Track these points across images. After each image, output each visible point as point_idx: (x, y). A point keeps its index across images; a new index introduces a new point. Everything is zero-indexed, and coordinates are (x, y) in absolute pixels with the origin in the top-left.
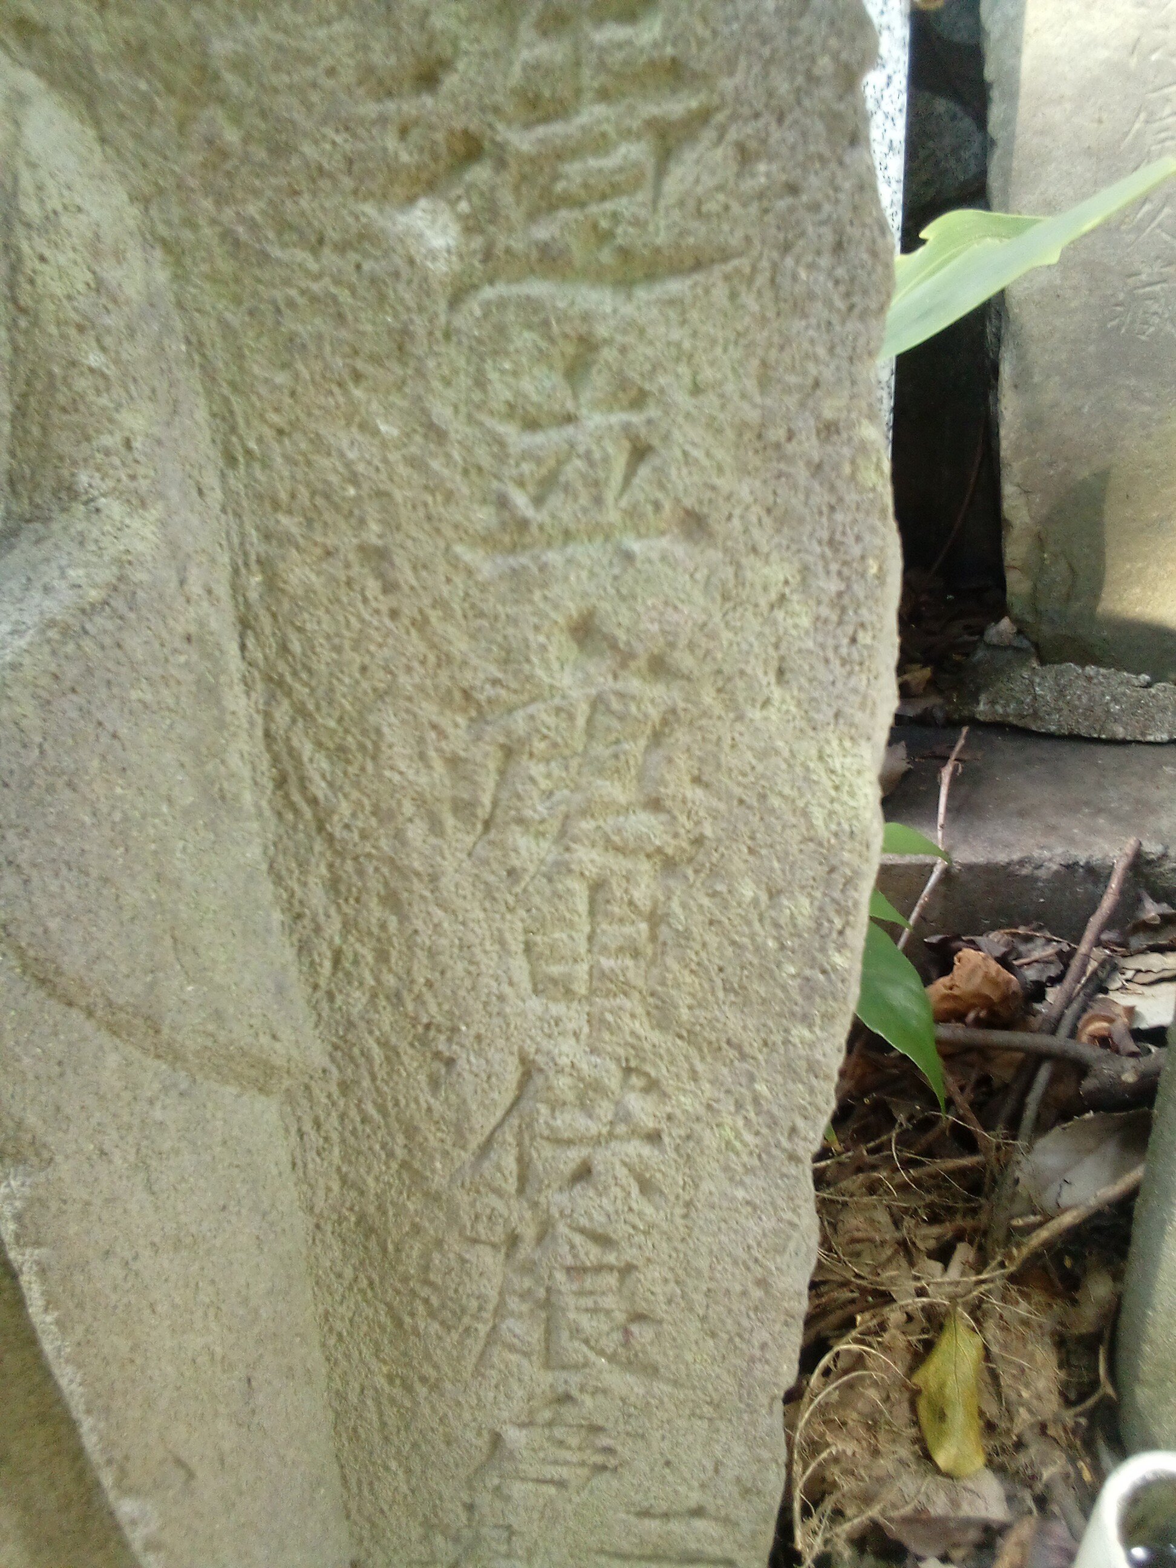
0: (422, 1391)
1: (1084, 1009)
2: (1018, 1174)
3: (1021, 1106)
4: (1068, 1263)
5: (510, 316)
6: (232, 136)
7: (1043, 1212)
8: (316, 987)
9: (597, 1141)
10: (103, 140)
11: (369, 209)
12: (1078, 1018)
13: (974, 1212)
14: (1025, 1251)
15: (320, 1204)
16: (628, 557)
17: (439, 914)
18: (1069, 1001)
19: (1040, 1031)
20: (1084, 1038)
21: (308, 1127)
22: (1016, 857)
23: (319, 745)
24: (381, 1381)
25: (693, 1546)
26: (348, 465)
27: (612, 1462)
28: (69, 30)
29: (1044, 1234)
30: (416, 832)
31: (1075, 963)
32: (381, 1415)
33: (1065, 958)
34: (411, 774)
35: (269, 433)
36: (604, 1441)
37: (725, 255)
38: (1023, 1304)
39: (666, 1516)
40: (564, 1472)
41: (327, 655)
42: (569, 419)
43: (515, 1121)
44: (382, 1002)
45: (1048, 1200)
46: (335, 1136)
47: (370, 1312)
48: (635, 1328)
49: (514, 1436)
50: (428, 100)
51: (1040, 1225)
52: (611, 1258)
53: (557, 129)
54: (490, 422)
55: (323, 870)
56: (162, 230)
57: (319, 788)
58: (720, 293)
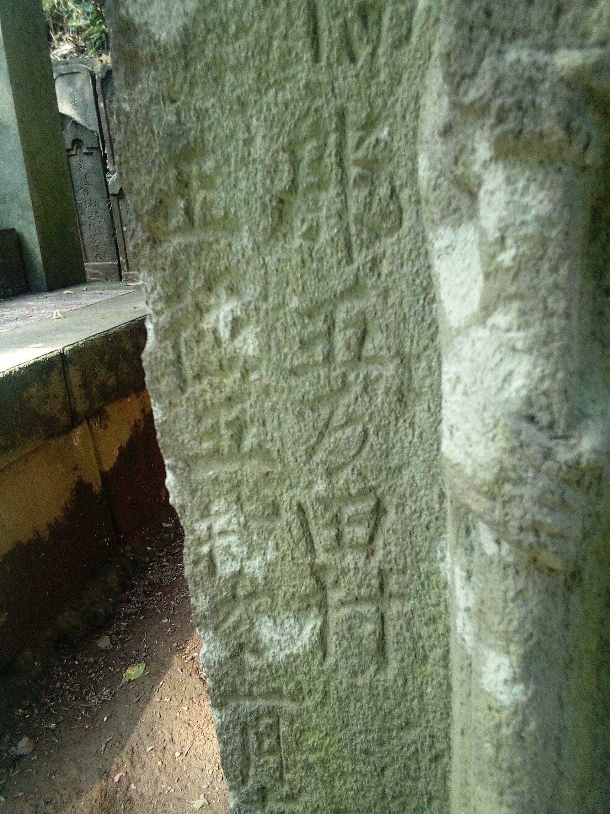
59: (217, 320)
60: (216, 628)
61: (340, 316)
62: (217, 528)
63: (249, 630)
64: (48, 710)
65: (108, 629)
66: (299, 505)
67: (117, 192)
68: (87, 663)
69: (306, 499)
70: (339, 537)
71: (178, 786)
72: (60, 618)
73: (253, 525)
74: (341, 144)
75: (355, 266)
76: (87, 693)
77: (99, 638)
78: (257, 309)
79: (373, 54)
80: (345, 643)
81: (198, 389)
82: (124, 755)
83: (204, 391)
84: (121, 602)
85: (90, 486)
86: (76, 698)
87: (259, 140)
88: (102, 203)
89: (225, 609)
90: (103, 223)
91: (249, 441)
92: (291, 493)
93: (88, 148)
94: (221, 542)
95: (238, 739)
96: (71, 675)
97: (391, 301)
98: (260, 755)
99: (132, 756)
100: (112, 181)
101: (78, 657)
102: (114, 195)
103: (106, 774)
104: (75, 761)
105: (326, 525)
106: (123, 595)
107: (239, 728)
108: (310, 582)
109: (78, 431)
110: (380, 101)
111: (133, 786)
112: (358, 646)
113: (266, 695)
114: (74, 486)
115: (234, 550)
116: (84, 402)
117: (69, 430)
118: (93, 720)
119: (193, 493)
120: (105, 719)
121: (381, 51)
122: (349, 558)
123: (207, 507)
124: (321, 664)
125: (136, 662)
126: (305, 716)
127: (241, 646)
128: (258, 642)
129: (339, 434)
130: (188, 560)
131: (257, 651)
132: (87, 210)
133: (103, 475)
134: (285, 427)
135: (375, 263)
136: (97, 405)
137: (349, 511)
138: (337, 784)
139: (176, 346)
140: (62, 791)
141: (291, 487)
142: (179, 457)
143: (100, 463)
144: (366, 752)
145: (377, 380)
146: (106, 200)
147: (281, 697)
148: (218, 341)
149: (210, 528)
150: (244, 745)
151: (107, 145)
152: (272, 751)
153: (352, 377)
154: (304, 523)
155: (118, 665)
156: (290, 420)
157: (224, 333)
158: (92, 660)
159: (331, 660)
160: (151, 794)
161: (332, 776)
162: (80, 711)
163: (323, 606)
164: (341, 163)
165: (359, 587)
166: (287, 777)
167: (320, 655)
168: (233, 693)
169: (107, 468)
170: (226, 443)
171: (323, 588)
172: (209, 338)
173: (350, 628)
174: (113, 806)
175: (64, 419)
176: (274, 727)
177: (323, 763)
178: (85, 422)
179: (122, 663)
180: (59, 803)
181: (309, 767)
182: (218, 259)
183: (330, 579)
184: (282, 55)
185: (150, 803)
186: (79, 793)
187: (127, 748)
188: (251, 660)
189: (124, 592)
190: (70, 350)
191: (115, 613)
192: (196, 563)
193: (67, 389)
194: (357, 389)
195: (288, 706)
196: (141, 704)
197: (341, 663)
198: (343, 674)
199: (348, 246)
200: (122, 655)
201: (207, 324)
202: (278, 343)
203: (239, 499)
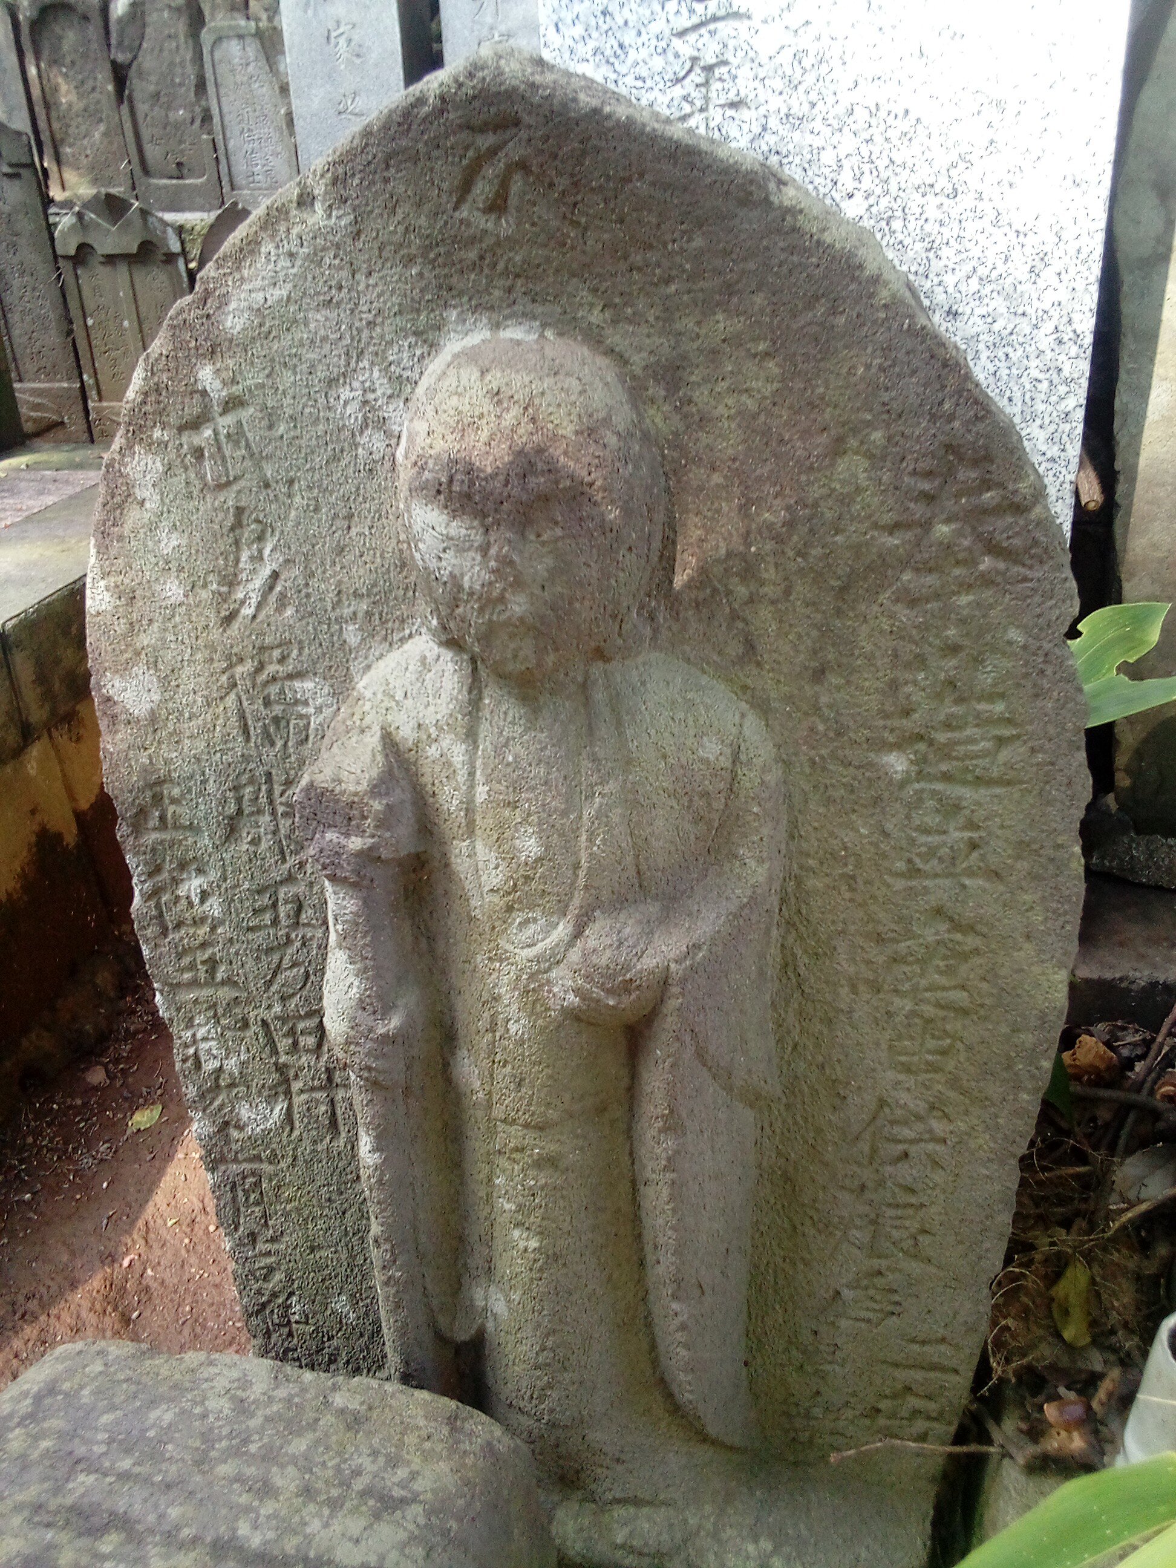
0: (801, 1266)
1: (1158, 1078)
2: (1114, 1178)
3: (1117, 1137)
4: (1143, 1234)
5: (925, 795)
6: (821, 728)
7: (1129, 1202)
8: (782, 1058)
9: (912, 1142)
10: (767, 725)
11: (872, 755)
12: (1155, 1082)
13: (1086, 1200)
14: (1117, 1224)
15: (765, 1164)
16: (964, 887)
17: (849, 1029)
18: (1150, 1071)
19: (1129, 1090)
20: (1158, 1097)
21: (766, 1126)
22: (1118, 976)
23: (806, 952)
24: (779, 1260)
25: (935, 1359)
26: (844, 843)
27: (898, 1309)
28: (763, 689)
29: (1130, 1215)
30: (844, 991)
31: (1155, 1047)
32: (775, 1277)
33: (1147, 1044)
34: (846, 966)
35: (810, 829)
36: (897, 1298)
37: (1021, 782)
38: (1116, 1254)
39: (923, 1343)
40: (870, 1315)
41: (818, 915)
42: (945, 832)
43: (871, 1129)
44: (814, 1067)
45: (1132, 1195)
46: (778, 1131)
47: (779, 1222)
48: (920, 1238)
49: (847, 1293)
50: (904, 721)
51: (1127, 1209)
52: (913, 1200)
53: (956, 735)
54: (909, 831)
55: (796, 1006)
56: (784, 757)
57: (802, 970)
58: (1017, 796)
59: (189, 890)
60: (204, 1110)
61: (281, 896)
62: (199, 1036)
63: (231, 1111)
64: (18, 1176)
65: (101, 1056)
66: (263, 1020)
67: (72, 252)
68: (70, 1107)
69: (268, 1016)
70: (295, 1044)
71: (214, 1269)
72: (25, 1043)
73: (229, 1034)
74: (270, 792)
75: (287, 866)
76: (75, 1150)
77: (87, 1069)
78: (219, 886)
79: (285, 744)
80: (306, 1120)
81: (177, 936)
82: (135, 1232)
83: (182, 939)
84: (119, 1014)
85: (59, 836)
86: (59, 1158)
87: (211, 781)
88: (43, 269)
89: (211, 1095)
90: (48, 309)
91: (220, 976)
92: (256, 1012)
93: (11, 165)
94: (204, 1046)
95: (229, 1195)
96: (49, 1125)
97: (315, 890)
98: (248, 1207)
99: (147, 1233)
100: (62, 231)
101: (58, 1097)
102: (66, 257)
103: (112, 1258)
104: (64, 1243)
105: (284, 1036)
106: (121, 1003)
107: (228, 1188)
108: (275, 1076)
109: (35, 751)
110: (292, 772)
111: (149, 1272)
112: (316, 1121)
113: (249, 1160)
114: (33, 839)
115: (214, 1052)
116: (42, 706)
117: (19, 752)
118: (85, 1187)
119: (178, 1010)
120: (105, 1185)
121: (290, 744)
122: (304, 1059)
123: (191, 1019)
124: (289, 1135)
125: (148, 1102)
126: (281, 1175)
127: (226, 1124)
128: (239, 1120)
129: (288, 973)
130: (178, 1059)
131: (240, 1128)
132: (16, 283)
133: (79, 816)
134: (247, 966)
135: (302, 865)
136: (62, 709)
137: (301, 1026)
138: (310, 1226)
139: (158, 906)
140: (49, 1283)
141: (255, 1007)
142: (165, 984)
143: (72, 797)
144: (329, 1200)
145: (311, 939)
146: (51, 266)
147: (261, 1161)
148: (191, 904)
149: (194, 1035)
150: (234, 1199)
151: (48, 150)
152: (257, 1203)
153: (293, 936)
154: (268, 1033)
155: (119, 1108)
156: (250, 963)
157: (196, 900)
158: (79, 1102)
159: (296, 1133)
160: (176, 1281)
161: (305, 1220)
162: (66, 1176)
163: (288, 1093)
164: (271, 802)
165: (313, 1079)
166: (270, 1223)
167: (288, 1129)
168: (223, 1160)
169: (84, 805)
170: (202, 976)
171: (287, 1081)
172: (184, 902)
173: (308, 1109)
174: (122, 1297)
175: (12, 737)
176: (258, 1184)
177: (298, 1210)
178: (45, 738)
179: (127, 1105)
180: (45, 1298)
181: (286, 1215)
182: (187, 850)
183: (292, 1074)
184: (223, 736)
185: (176, 1292)
186: (73, 1285)
187: (140, 1223)
188: (235, 1134)
189: (123, 997)
190: (14, 627)
191: (111, 1032)
192: (184, 1061)
193: (14, 690)
194: (298, 944)
195: (267, 1168)
196: (157, 1163)
197: (304, 1135)
198: (306, 1143)
199: (282, 852)
200: (125, 1094)
201: (182, 892)
202: (236, 910)
203: (215, 1014)
